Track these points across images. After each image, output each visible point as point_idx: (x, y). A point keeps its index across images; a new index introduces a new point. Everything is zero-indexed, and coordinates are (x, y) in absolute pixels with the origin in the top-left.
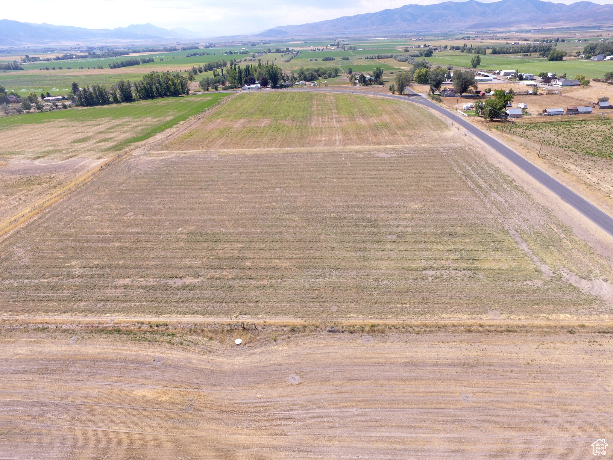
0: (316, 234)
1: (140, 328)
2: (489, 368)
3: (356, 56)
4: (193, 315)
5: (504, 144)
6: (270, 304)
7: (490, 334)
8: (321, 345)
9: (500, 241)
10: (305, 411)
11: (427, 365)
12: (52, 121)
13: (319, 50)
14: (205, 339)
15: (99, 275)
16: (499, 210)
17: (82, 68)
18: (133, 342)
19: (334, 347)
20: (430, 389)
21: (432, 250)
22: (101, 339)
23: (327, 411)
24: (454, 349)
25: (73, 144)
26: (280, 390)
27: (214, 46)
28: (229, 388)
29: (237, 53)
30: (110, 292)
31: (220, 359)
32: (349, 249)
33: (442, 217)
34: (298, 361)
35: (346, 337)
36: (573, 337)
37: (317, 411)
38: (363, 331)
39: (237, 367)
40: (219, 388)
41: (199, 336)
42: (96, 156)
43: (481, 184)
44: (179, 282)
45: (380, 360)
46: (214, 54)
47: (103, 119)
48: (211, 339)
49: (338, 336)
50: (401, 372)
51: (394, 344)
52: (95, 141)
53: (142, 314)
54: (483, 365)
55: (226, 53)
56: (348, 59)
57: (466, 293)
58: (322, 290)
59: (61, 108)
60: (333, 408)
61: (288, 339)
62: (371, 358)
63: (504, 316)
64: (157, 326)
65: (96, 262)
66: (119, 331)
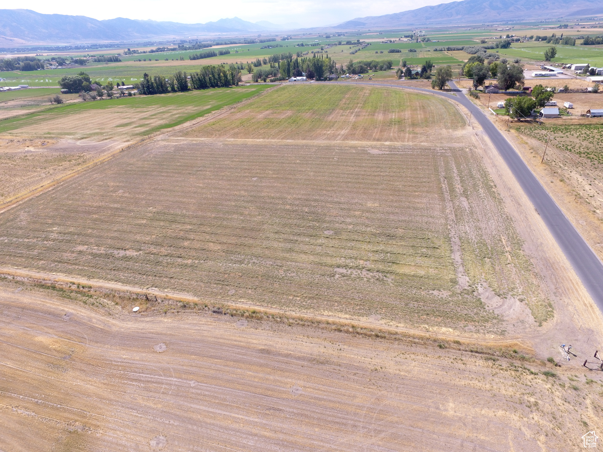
0: (261, 223)
1: (70, 287)
2: (335, 367)
3: (426, 48)
4: (116, 283)
5: (513, 147)
6: (181, 281)
7: (358, 336)
8: (201, 322)
9: (435, 248)
10: (152, 376)
11: (279, 355)
12: (113, 107)
13: (391, 41)
14: (113, 303)
15: (67, 240)
16: (456, 215)
17: (167, 60)
18: (59, 298)
19: (210, 326)
20: (268, 376)
21: (359, 249)
22: (38, 292)
23: (170, 379)
24: (314, 345)
25: (115, 128)
26: (144, 355)
27: (291, 38)
28: (106, 346)
29: (308, 45)
30: (67, 256)
31: (114, 322)
32: (281, 240)
33: (392, 217)
34: (173, 333)
35: (226, 318)
36: (441, 352)
37: (162, 378)
38: (243, 315)
39: (122, 330)
40: (99, 345)
41: (109, 300)
42: (125, 140)
43: (456, 188)
44: (122, 253)
45: (242, 344)
46: (287, 46)
47: (154, 106)
48: (117, 304)
49: (220, 317)
50: (253, 357)
51: (263, 331)
52: (134, 126)
53: (79, 276)
54: (333, 363)
55: (298, 45)
56: (415, 51)
57: (362, 294)
58: (232, 275)
59: (126, 96)
60: (176, 377)
61: (176, 314)
62: (235, 341)
63: (383, 321)
64: (83, 287)
65: (72, 229)
66: (54, 288)
